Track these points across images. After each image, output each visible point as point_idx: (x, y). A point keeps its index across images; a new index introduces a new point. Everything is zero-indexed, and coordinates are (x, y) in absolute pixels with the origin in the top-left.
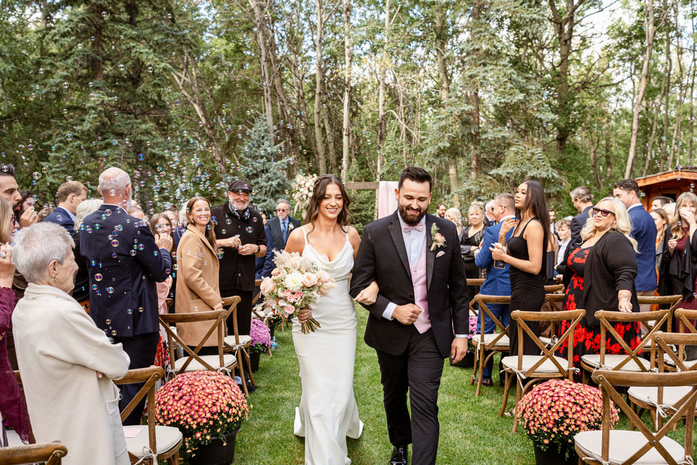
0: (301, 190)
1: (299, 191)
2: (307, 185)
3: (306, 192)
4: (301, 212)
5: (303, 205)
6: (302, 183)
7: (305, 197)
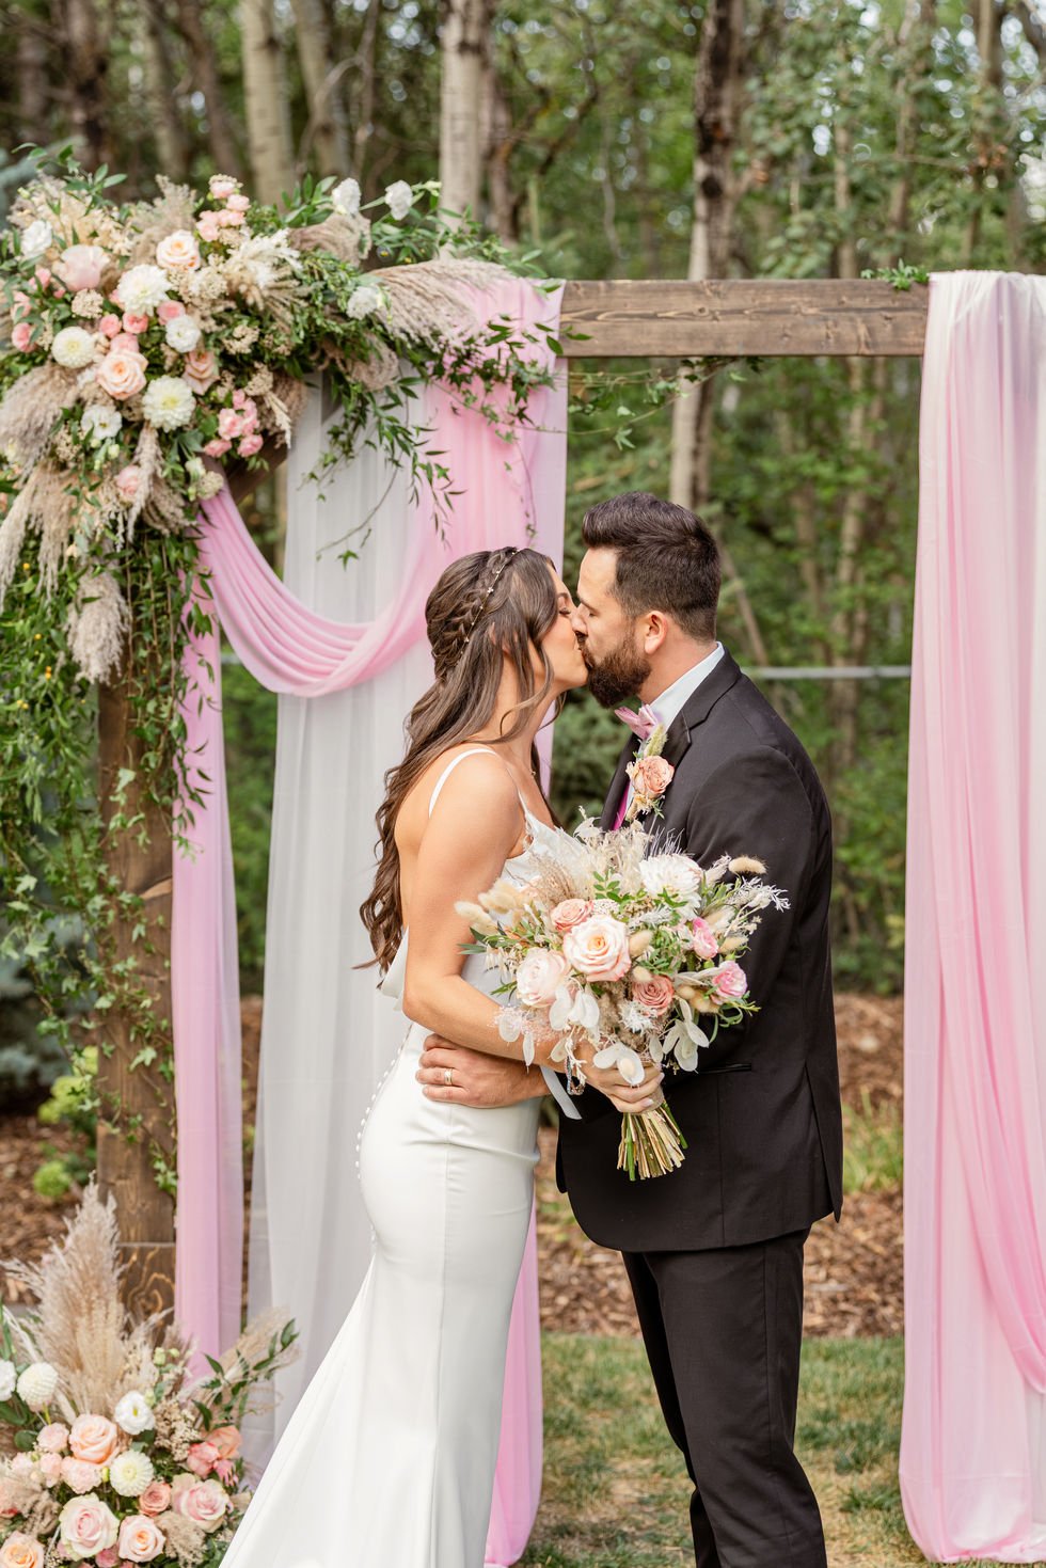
0: (70, 345)
1: (37, 357)
2: (140, 289)
3: (122, 368)
4: (64, 597)
5: (91, 520)
6: (81, 265)
7: (102, 423)
